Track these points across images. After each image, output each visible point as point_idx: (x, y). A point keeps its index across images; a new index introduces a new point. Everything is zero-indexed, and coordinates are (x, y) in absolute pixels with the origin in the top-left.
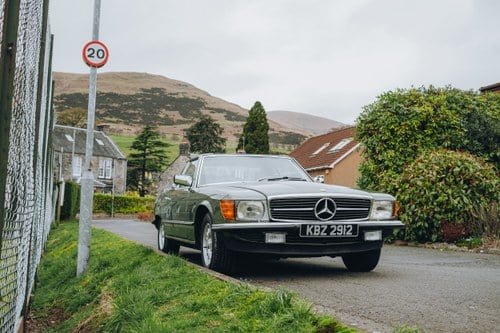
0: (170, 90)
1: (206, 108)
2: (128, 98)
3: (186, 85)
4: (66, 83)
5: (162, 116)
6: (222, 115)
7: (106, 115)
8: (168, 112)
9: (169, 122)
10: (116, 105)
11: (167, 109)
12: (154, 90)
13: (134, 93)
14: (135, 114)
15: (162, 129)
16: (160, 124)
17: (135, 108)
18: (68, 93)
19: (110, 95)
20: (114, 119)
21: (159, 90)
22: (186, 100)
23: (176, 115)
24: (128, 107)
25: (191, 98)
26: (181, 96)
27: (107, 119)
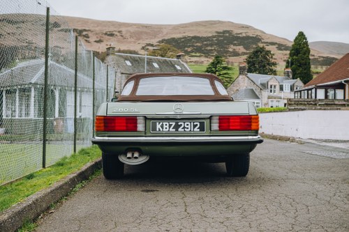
0: (236, 31)
1: (262, 43)
2: (207, 39)
3: (247, 27)
4: (165, 31)
5: (231, 50)
6: (275, 47)
7: (192, 52)
8: (235, 47)
9: (236, 54)
10: (199, 44)
11: (235, 45)
12: (225, 32)
13: (211, 35)
14: (212, 50)
15: (231, 59)
16: (230, 56)
17: (211, 45)
18: (166, 38)
19: (195, 38)
20: (198, 54)
21: (228, 32)
22: (248, 38)
23: (241, 49)
24: (207, 45)
25: (251, 35)
26: (244, 35)
27: (193, 54)
